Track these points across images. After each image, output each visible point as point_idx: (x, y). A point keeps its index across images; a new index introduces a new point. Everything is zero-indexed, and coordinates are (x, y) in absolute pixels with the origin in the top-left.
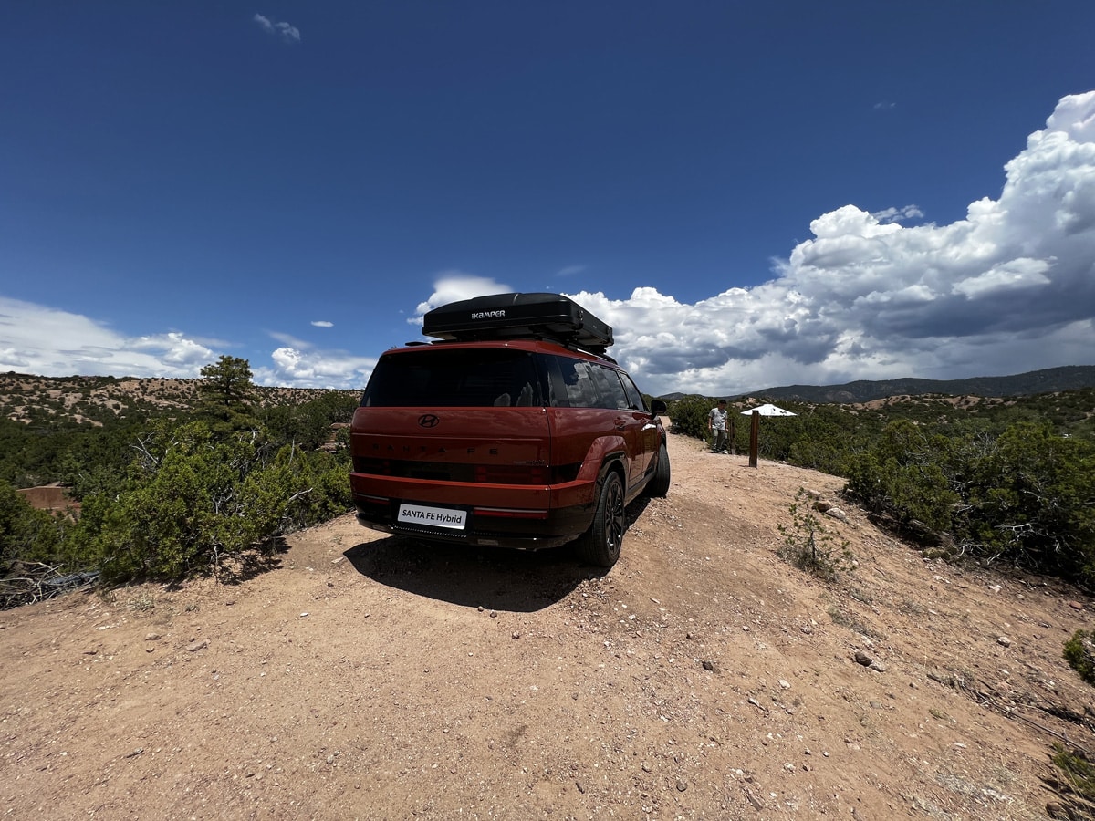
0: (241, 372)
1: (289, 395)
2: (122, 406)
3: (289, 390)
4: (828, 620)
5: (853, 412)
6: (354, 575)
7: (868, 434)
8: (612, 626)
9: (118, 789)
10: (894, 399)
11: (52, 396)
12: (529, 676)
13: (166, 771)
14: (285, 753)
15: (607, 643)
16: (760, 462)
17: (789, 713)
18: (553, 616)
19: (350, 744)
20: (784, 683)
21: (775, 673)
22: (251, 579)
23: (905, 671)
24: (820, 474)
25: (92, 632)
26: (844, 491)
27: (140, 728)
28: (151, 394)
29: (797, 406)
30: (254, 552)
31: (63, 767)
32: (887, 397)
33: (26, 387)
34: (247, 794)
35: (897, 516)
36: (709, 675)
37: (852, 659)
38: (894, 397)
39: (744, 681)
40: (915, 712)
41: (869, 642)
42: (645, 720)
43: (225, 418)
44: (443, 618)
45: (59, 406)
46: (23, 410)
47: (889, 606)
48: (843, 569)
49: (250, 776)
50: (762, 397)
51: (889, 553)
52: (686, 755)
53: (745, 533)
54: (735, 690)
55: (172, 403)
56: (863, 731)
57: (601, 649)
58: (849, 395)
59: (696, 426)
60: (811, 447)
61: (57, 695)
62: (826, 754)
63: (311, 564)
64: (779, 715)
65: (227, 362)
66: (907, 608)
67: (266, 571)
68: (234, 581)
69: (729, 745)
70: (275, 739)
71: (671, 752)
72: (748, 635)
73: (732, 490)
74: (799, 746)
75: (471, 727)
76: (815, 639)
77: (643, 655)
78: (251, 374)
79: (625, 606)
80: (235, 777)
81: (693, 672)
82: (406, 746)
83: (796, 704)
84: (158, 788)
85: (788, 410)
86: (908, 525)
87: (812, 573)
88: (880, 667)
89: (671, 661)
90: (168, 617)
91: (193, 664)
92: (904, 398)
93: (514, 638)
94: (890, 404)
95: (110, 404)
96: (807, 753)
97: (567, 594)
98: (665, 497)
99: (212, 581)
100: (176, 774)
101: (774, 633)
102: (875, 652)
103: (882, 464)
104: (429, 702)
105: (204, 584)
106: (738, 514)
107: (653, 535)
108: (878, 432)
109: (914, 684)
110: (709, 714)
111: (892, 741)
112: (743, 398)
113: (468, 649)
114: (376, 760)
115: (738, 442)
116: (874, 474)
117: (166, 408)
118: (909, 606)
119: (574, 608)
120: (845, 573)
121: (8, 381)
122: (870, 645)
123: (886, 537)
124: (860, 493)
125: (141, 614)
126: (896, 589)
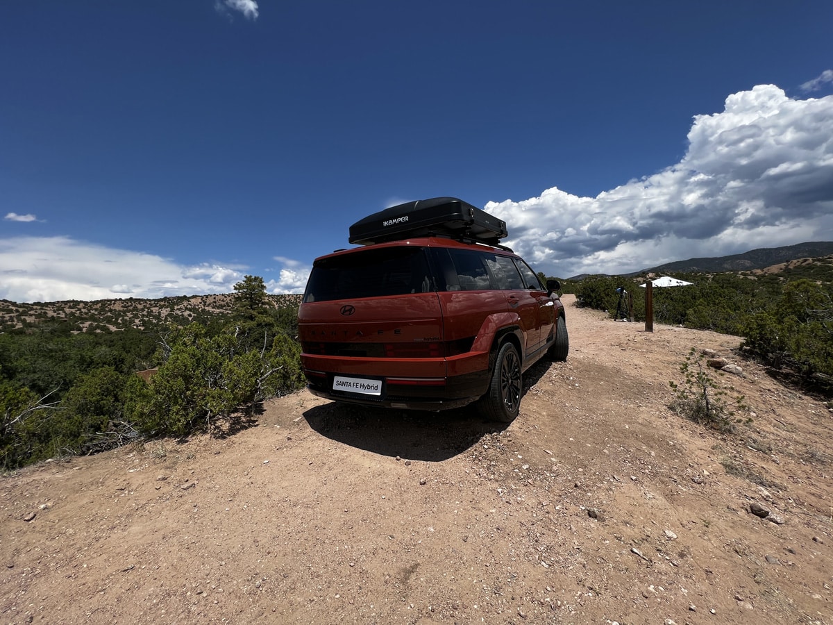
0: (259, 286)
1: (293, 299)
2: (193, 315)
3: (292, 296)
4: (722, 470)
5: (752, 278)
6: (308, 430)
7: (768, 295)
8: (507, 474)
9: (111, 597)
10: (794, 263)
11: (154, 311)
12: (428, 518)
13: (144, 584)
14: (228, 575)
15: (500, 490)
16: (655, 326)
17: (674, 565)
18: (457, 465)
19: (276, 571)
20: (670, 533)
21: (662, 523)
22: (235, 434)
23: (808, 524)
24: (715, 334)
25: (125, 474)
26: (741, 349)
27: (136, 549)
28: (209, 305)
29: (695, 276)
30: (239, 414)
31: (82, 576)
32: (787, 261)
33: (140, 307)
34: (194, 608)
35: (799, 370)
36: (593, 523)
37: (747, 510)
38: (795, 261)
39: (628, 530)
40: (819, 570)
41: (766, 493)
42: (526, 565)
43: (251, 318)
44: (367, 466)
45: (158, 317)
46: (140, 321)
47: (790, 455)
48: (740, 421)
49: (199, 593)
50: (660, 271)
51: (791, 405)
52: (562, 602)
53: (639, 390)
54: (619, 539)
55: (222, 310)
56: (756, 588)
57: (494, 496)
58: (748, 263)
59: (599, 300)
60: (707, 311)
61: (92, 520)
62: (713, 611)
63: (279, 423)
64: (663, 567)
65: (249, 280)
66: (811, 458)
67: (246, 428)
68: (223, 436)
69: (607, 595)
70: (223, 563)
71: (548, 599)
72: (636, 485)
73: (628, 353)
74: (683, 601)
75: (373, 562)
76: (707, 489)
77: (532, 502)
78: (265, 287)
79: (520, 457)
80: (189, 593)
81: (578, 519)
82: (318, 576)
83: (682, 555)
84: (136, 598)
85: (686, 280)
86: (811, 378)
87: (706, 425)
88: (778, 519)
89: (557, 508)
90: (175, 463)
91: (184, 498)
92: (805, 261)
93: (421, 484)
94: (791, 267)
95: (186, 313)
96: (690, 609)
97: (471, 445)
98: (565, 361)
99: (208, 436)
100: (151, 587)
101: (663, 482)
102: (773, 503)
103: (780, 322)
104: (344, 538)
105: (202, 438)
106: (634, 373)
107: (553, 394)
108: (778, 293)
109: (818, 538)
110: (590, 562)
111: (791, 601)
112: (643, 274)
113: (383, 492)
114: (293, 587)
115: (636, 311)
116: (772, 331)
117: (218, 314)
118: (813, 456)
119: (476, 458)
120: (741, 424)
121: (130, 304)
122: (767, 496)
123: (786, 389)
124: (757, 350)
125: (157, 461)
126: (798, 438)
